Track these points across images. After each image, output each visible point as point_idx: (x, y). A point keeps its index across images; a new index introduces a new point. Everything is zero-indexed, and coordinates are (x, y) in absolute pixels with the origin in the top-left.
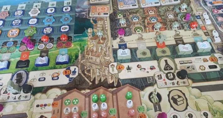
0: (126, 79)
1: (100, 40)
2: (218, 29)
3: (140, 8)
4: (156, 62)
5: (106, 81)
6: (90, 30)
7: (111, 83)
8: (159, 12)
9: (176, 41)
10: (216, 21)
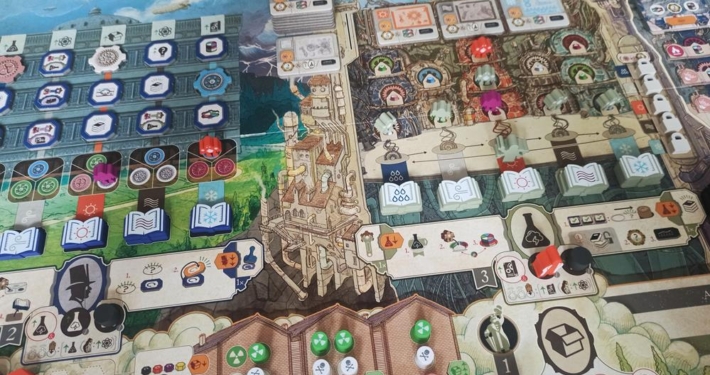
0: (410, 279)
1: (323, 151)
2: (683, 109)
3: (442, 42)
4: (497, 219)
5: (349, 285)
6: (289, 119)
7: (365, 291)
8: (505, 54)
9: (557, 152)
10: (676, 85)
